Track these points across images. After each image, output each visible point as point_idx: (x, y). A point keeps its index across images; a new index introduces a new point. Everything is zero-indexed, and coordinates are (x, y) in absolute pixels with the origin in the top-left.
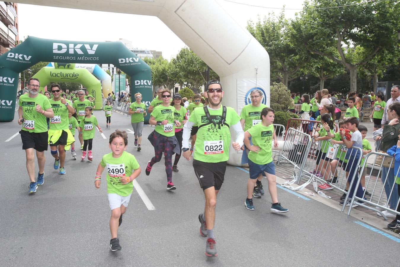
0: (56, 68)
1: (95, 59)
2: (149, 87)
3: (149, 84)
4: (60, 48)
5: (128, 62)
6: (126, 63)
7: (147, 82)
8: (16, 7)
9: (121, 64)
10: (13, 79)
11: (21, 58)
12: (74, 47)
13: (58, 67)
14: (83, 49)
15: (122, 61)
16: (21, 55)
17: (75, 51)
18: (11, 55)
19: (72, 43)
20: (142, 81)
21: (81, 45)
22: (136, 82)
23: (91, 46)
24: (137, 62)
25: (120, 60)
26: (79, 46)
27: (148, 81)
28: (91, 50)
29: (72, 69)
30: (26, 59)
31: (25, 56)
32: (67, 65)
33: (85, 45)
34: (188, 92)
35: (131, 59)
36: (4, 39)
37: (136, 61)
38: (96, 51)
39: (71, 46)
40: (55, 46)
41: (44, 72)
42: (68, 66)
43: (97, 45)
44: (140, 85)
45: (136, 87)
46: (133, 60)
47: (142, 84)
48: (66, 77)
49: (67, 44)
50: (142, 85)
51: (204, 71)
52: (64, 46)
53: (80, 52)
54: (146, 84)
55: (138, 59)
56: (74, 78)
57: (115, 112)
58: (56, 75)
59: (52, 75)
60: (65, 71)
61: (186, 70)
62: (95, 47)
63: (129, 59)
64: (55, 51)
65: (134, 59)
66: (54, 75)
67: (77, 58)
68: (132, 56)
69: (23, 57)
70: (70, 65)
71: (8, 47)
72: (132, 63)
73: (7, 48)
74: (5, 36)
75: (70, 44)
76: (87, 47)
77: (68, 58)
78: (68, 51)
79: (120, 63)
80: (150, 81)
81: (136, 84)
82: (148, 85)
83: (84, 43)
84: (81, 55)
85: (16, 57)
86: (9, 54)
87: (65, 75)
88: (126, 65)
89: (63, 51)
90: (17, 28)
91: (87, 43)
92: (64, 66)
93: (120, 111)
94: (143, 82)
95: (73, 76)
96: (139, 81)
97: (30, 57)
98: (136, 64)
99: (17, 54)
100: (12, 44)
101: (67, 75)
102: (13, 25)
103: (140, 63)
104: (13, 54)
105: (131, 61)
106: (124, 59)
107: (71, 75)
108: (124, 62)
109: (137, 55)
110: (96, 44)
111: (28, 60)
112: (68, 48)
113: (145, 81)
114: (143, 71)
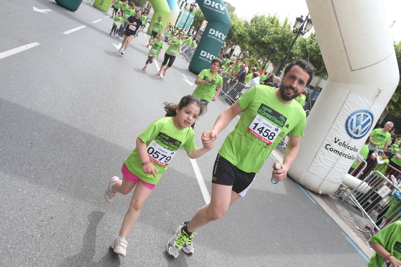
2: (221, 41)
3: (223, 39)
5: (213, 6)
6: (210, 6)
7: (221, 36)
9: (205, 5)
15: (208, 2)
20: (217, 32)
22: (211, 30)
24: (221, 11)
25: (206, 0)
27: (223, 35)
35: (217, 4)
37: (221, 9)
44: (214, 35)
45: (209, 36)
46: (219, 6)
50: (216, 36)
54: (220, 37)
55: (224, 8)
63: (215, 3)
65: (221, 6)
68: (220, 2)
72: (217, 9)
79: (205, 3)
80: (225, 36)
81: (210, 33)
82: (221, 39)
88: (210, 8)
94: (218, 34)
96: (214, 31)
98: (220, 12)
103: (224, 13)
105: (217, 7)
106: (210, 2)
108: (209, 4)
113: (221, 34)
114: (224, 23)
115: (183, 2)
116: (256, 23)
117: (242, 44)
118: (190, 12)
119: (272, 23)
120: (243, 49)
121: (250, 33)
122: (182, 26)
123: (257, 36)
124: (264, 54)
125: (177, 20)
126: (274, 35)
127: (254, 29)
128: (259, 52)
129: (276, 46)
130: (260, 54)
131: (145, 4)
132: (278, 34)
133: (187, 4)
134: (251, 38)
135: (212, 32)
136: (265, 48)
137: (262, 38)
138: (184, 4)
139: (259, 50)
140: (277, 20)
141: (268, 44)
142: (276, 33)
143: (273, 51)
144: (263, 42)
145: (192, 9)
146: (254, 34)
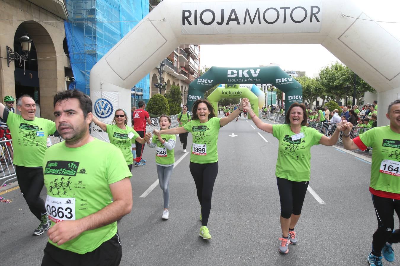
0: (226, 88)
1: (257, 80)
2: (300, 101)
3: (300, 99)
4: (232, 73)
5: (283, 81)
6: (281, 82)
7: (298, 97)
8: (199, 47)
9: (277, 83)
10: (200, 97)
11: (206, 82)
12: (243, 72)
13: (228, 87)
14: (249, 73)
15: (278, 81)
16: (206, 80)
17: (243, 75)
18: (200, 80)
19: (241, 69)
20: (294, 96)
21: (248, 70)
22: (289, 97)
23: (255, 71)
24: (290, 81)
25: (277, 80)
26: (246, 71)
27: (299, 96)
28: (255, 73)
29: (237, 88)
30: (209, 83)
31: (209, 81)
32: (233, 86)
33: (250, 70)
34: (333, 105)
35: (286, 79)
36: (192, 69)
37: (290, 80)
38: (259, 74)
39: (240, 71)
40: (229, 72)
41: (218, 91)
42: (235, 86)
43: (260, 70)
44: (293, 99)
45: (289, 101)
46: (287, 79)
47: (294, 99)
48: (233, 94)
49: (238, 70)
51: (346, 86)
52: (235, 72)
53: (246, 75)
54: (297, 99)
55: (291, 79)
56: (238, 95)
57: (269, 121)
58: (226, 93)
59: (223, 93)
60: (232, 90)
61: (329, 86)
62: (258, 71)
63: (284, 79)
64: (229, 76)
65: (288, 79)
66: (225, 93)
67: (244, 80)
68: (287, 77)
69: (207, 81)
70: (236, 85)
71: (194, 74)
72: (287, 82)
73: (193, 76)
74: (192, 67)
75: (239, 70)
76: (252, 71)
77: (238, 80)
78: (238, 75)
80: (301, 96)
81: (289, 99)
82: (299, 99)
83: (249, 69)
84: (247, 78)
85: (203, 82)
86: (199, 79)
87: (232, 93)
88: (282, 84)
89: (235, 75)
90: (199, 61)
91: (252, 69)
92: (232, 86)
93: (273, 120)
94: (295, 97)
95: (237, 94)
96: (292, 97)
97: (212, 81)
98: (290, 82)
99: (203, 80)
100: (196, 72)
101: (233, 93)
102: (197, 59)
103: (293, 82)
104: (201, 80)
106: (280, 80)
107: (236, 93)
108: (280, 82)
109: (290, 75)
110: (259, 68)
111: (211, 83)
112: (238, 73)
113: (297, 96)
114: (296, 88)
115: (265, 87)
116: (324, 75)
117: (321, 95)
118: (272, 91)
119: (336, 69)
120: (323, 98)
121: (323, 84)
122: (270, 103)
123: (329, 84)
124: (342, 94)
125: (266, 100)
126: (342, 77)
127: (324, 80)
128: (337, 94)
129: (348, 84)
130: (338, 95)
131: (240, 100)
132: (345, 75)
133: (268, 87)
134: (326, 87)
135: (291, 98)
136: (340, 89)
137: (334, 83)
138: (266, 87)
139: (336, 92)
140: (339, 66)
141: (341, 85)
142: (343, 75)
143: (348, 88)
144: (336, 86)
145: (272, 88)
146: (326, 83)
